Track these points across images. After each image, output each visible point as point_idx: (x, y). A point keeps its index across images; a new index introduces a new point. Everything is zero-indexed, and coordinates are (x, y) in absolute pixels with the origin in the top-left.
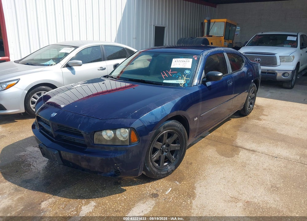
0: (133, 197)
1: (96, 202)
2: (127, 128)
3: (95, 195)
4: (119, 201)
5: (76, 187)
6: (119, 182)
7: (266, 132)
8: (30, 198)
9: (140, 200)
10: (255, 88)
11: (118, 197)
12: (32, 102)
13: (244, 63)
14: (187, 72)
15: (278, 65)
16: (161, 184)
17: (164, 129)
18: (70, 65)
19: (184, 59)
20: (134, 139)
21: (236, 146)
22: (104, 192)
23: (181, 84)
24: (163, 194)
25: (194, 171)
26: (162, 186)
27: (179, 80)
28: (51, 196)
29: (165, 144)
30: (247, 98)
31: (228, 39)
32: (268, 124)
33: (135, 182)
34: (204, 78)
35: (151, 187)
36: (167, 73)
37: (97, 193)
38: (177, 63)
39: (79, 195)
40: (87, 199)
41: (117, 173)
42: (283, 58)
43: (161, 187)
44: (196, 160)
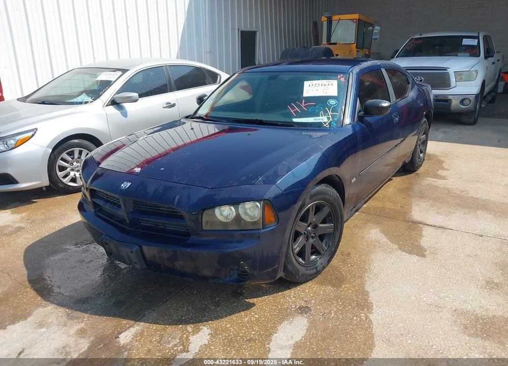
0: (270, 315)
1: (210, 328)
2: (259, 201)
3: (205, 316)
4: (248, 322)
5: (169, 306)
6: (239, 291)
7: (453, 196)
8: (97, 328)
9: (282, 320)
10: (425, 126)
11: (243, 317)
12: (59, 167)
13: (410, 85)
14: (332, 102)
15: (452, 87)
16: (309, 291)
17: (310, 199)
18: (118, 101)
19: (324, 82)
20: (269, 219)
21: (412, 222)
22: (218, 309)
23: (325, 123)
24: (318, 307)
25: (357, 266)
26: (312, 293)
27: (321, 117)
28: (132, 322)
29: (310, 224)
30: (417, 142)
31: (362, 48)
32: (453, 182)
33: (267, 291)
34: (360, 111)
35: (295, 297)
36: (299, 106)
37: (208, 312)
38: (313, 88)
39: (178, 318)
40: (194, 323)
41: (243, 277)
42: (460, 75)
43: (311, 295)
44: (354, 248)
